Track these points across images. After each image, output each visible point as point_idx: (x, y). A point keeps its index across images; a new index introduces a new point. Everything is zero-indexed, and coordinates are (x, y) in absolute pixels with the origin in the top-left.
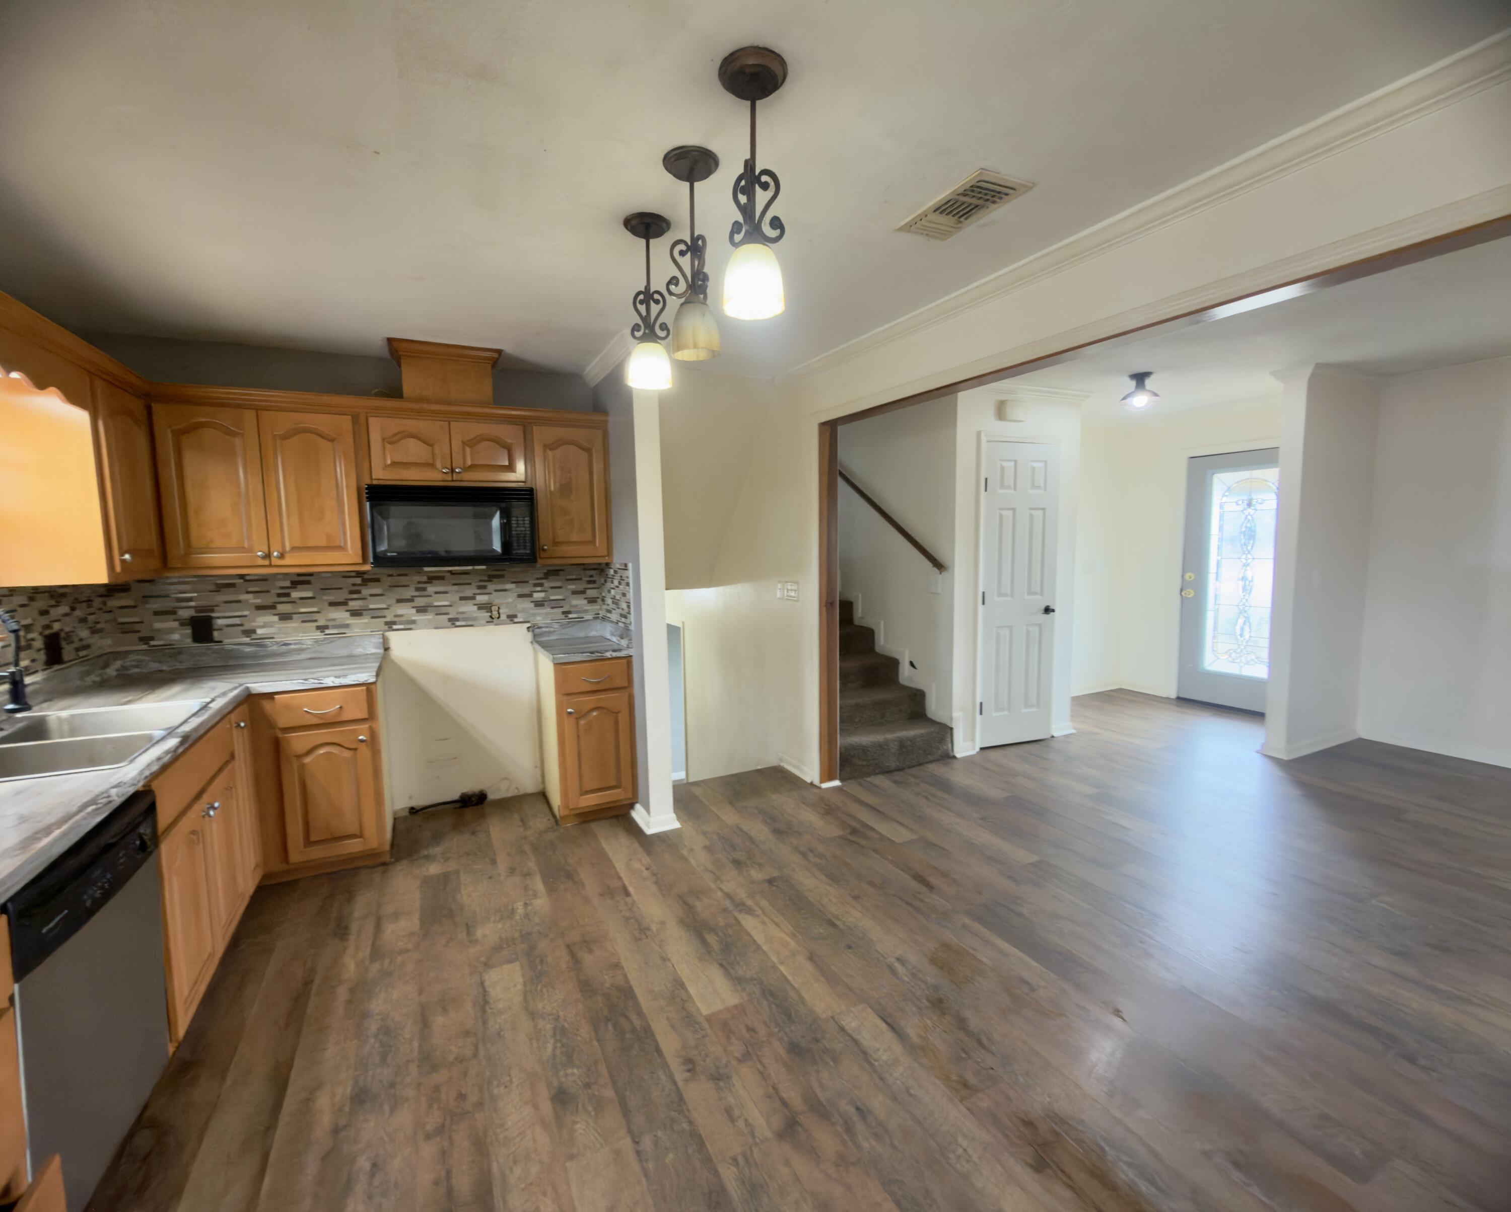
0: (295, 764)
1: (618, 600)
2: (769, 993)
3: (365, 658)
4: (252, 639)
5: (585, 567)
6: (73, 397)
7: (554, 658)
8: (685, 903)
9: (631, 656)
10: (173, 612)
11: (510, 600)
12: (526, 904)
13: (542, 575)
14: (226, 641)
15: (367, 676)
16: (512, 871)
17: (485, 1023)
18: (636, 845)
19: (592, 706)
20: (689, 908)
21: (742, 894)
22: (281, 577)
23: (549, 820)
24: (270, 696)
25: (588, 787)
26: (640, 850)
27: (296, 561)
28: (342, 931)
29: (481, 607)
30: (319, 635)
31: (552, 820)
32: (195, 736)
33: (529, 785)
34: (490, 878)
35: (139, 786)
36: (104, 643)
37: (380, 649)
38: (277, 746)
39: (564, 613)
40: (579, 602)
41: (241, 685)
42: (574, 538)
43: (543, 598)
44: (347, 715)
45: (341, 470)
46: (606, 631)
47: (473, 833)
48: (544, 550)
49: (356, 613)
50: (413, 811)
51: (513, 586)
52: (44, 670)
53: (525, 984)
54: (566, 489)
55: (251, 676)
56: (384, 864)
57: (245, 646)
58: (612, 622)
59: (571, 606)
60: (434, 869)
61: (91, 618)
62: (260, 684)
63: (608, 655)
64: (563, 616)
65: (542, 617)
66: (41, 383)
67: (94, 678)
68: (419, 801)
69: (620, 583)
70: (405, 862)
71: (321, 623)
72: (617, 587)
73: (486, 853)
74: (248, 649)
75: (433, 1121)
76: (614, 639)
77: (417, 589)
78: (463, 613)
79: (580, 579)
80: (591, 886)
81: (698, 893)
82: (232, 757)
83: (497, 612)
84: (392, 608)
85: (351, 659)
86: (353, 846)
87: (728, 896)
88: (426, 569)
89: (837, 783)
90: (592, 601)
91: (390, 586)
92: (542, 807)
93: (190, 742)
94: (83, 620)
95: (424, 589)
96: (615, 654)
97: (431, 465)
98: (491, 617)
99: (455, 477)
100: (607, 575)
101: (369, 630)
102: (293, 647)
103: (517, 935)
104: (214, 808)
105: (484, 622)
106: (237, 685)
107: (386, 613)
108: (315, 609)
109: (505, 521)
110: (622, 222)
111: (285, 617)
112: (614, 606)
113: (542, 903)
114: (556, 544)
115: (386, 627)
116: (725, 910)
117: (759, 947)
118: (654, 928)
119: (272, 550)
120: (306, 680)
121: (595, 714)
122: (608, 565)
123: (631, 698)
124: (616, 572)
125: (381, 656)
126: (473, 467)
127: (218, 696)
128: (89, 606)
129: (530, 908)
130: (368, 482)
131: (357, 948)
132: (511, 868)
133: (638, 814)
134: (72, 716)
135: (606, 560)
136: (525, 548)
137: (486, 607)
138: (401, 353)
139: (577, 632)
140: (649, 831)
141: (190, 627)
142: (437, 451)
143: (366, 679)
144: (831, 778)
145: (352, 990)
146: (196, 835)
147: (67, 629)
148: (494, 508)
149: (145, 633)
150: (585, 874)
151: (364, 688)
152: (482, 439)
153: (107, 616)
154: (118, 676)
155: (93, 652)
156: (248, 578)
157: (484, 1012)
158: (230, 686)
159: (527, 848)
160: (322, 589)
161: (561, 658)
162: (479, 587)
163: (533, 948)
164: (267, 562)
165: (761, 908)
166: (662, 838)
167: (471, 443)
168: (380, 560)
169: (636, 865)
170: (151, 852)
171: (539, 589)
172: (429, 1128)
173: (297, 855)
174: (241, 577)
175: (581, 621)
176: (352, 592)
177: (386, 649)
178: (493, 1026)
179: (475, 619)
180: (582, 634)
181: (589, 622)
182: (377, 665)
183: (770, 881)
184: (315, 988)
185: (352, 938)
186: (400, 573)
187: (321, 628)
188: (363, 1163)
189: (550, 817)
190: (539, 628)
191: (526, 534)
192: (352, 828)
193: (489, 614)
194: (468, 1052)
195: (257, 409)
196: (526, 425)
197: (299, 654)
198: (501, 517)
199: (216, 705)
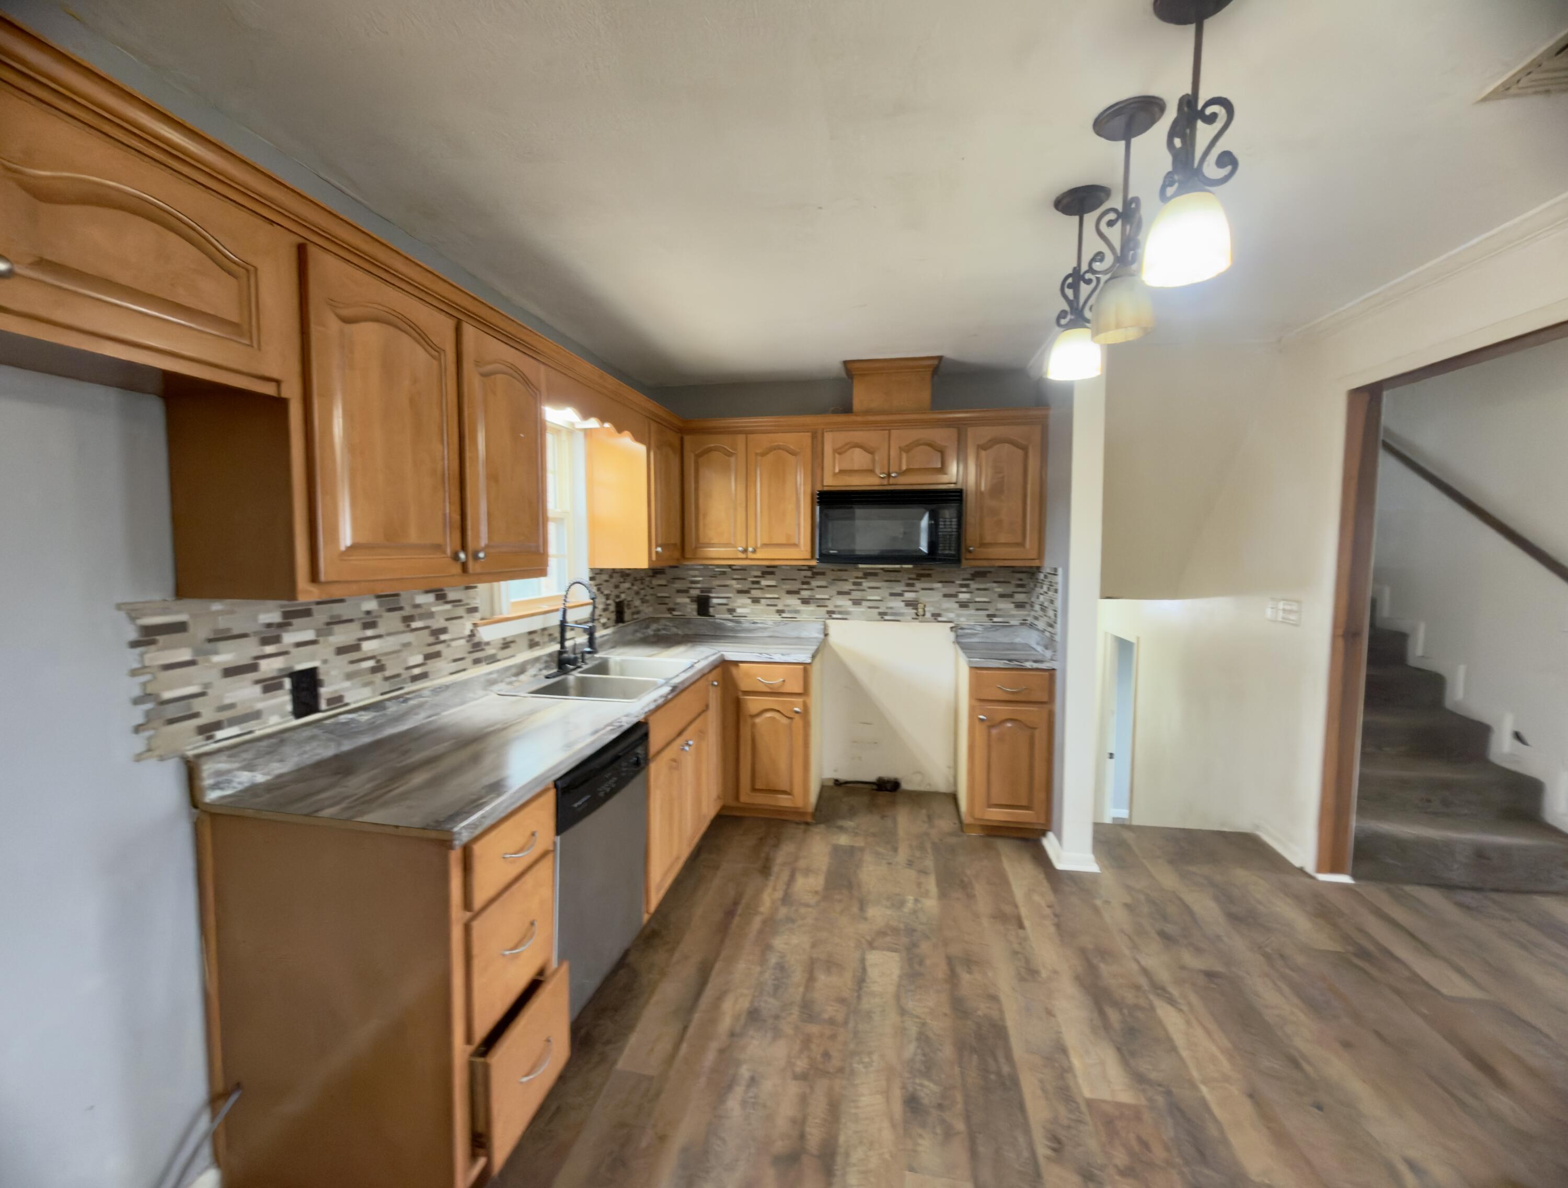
0: (749, 721)
1: (1045, 607)
2: (1176, 1109)
3: (808, 640)
4: (734, 617)
5: (1014, 570)
6: (638, 438)
7: (970, 661)
8: (1087, 960)
9: (1054, 669)
10: (686, 591)
11: (936, 599)
12: (916, 900)
13: (968, 576)
14: (717, 616)
15: (805, 657)
16: (910, 864)
17: (859, 997)
18: (1042, 876)
19: (1007, 717)
20: (1092, 969)
21: (1164, 976)
22: (756, 568)
23: (955, 824)
24: (736, 663)
25: (995, 801)
26: (1045, 883)
27: (765, 556)
28: (765, 870)
29: (909, 604)
30: (777, 618)
31: (958, 825)
32: (681, 687)
33: (940, 784)
34: (890, 864)
35: (641, 718)
36: (647, 611)
37: (821, 634)
38: (738, 705)
39: (989, 616)
40: (1006, 606)
41: (719, 652)
42: (1003, 538)
43: (968, 599)
44: (788, 688)
45: (800, 478)
46: (1031, 638)
47: (883, 817)
48: (970, 552)
49: (805, 601)
50: (838, 783)
51: (939, 585)
52: (614, 626)
53: (900, 977)
54: (997, 489)
55: (728, 646)
56: (807, 824)
57: (728, 622)
58: (1038, 630)
59: (997, 610)
60: (843, 840)
61: (643, 592)
62: (732, 652)
63: (1028, 665)
64: (986, 619)
65: (967, 618)
66: (620, 429)
67: (639, 635)
68: (843, 776)
69: (1049, 589)
70: (822, 826)
71: (780, 607)
72: (1046, 593)
73: (889, 839)
74: (730, 624)
75: (801, 1065)
76: (1039, 648)
77: (855, 584)
78: (891, 608)
79: (1009, 582)
80: (984, 903)
81: (1105, 954)
82: (707, 707)
83: (922, 610)
84: (833, 599)
85: (799, 641)
87: (1145, 971)
88: (861, 566)
89: (1345, 879)
90: (1020, 605)
91: (834, 580)
92: (950, 808)
93: (678, 691)
94: (637, 593)
95: (860, 584)
96: (1035, 665)
97: (871, 471)
98: (917, 615)
99: (892, 481)
100: (1037, 579)
101: (814, 617)
102: (759, 625)
103: (902, 926)
104: (689, 745)
105: (909, 618)
106: (716, 651)
107: (827, 603)
108: (776, 596)
109: (933, 522)
110: (1052, 204)
111: (756, 601)
112: (1041, 613)
113: (931, 904)
114: (982, 545)
115: (827, 616)
116: (1138, 988)
117: (1173, 1049)
118: (1044, 974)
119: (749, 546)
120: (761, 654)
121: (1009, 725)
122: (1038, 569)
123: (1051, 716)
124: (1046, 577)
125: (820, 640)
126: (909, 471)
127: (702, 659)
128: (642, 583)
129: (919, 905)
130: (820, 489)
131: (774, 889)
132: (910, 861)
133: (1049, 843)
134: (623, 661)
135: (1036, 563)
136: (950, 550)
137: (912, 604)
138: (854, 373)
139: (1001, 637)
140: (1059, 866)
141: (696, 603)
142: (877, 458)
143: (803, 659)
144: (1335, 870)
145: (765, 922)
146: (675, 764)
147: (629, 599)
148: (922, 510)
149: (671, 605)
150: (980, 890)
151: (801, 667)
152: (917, 443)
153: (651, 591)
154: (654, 636)
155: (642, 616)
156: (734, 567)
157: (860, 988)
158: (713, 651)
159: (928, 846)
160: (783, 579)
161: (977, 662)
162: (908, 585)
163: (915, 945)
164: (743, 556)
165: (1189, 1004)
166: (1073, 877)
167: (907, 449)
168: (825, 557)
169: (1037, 898)
170: (643, 768)
171: (964, 590)
172: (798, 1070)
173: (746, 797)
174: (730, 566)
175: (1006, 626)
176: (803, 583)
177: (826, 635)
178: (865, 1005)
179: (902, 614)
180: (1006, 640)
181: (1015, 627)
182: (815, 647)
183: (1210, 975)
184: (739, 911)
185: (772, 878)
186: (840, 568)
187: (780, 612)
188: (745, 1072)
189: (957, 822)
190: (962, 629)
191: (952, 535)
192: (785, 787)
193: (915, 611)
194: (840, 1017)
195: (747, 433)
196: (960, 427)
197: (762, 632)
198: (931, 518)
199: (699, 666)
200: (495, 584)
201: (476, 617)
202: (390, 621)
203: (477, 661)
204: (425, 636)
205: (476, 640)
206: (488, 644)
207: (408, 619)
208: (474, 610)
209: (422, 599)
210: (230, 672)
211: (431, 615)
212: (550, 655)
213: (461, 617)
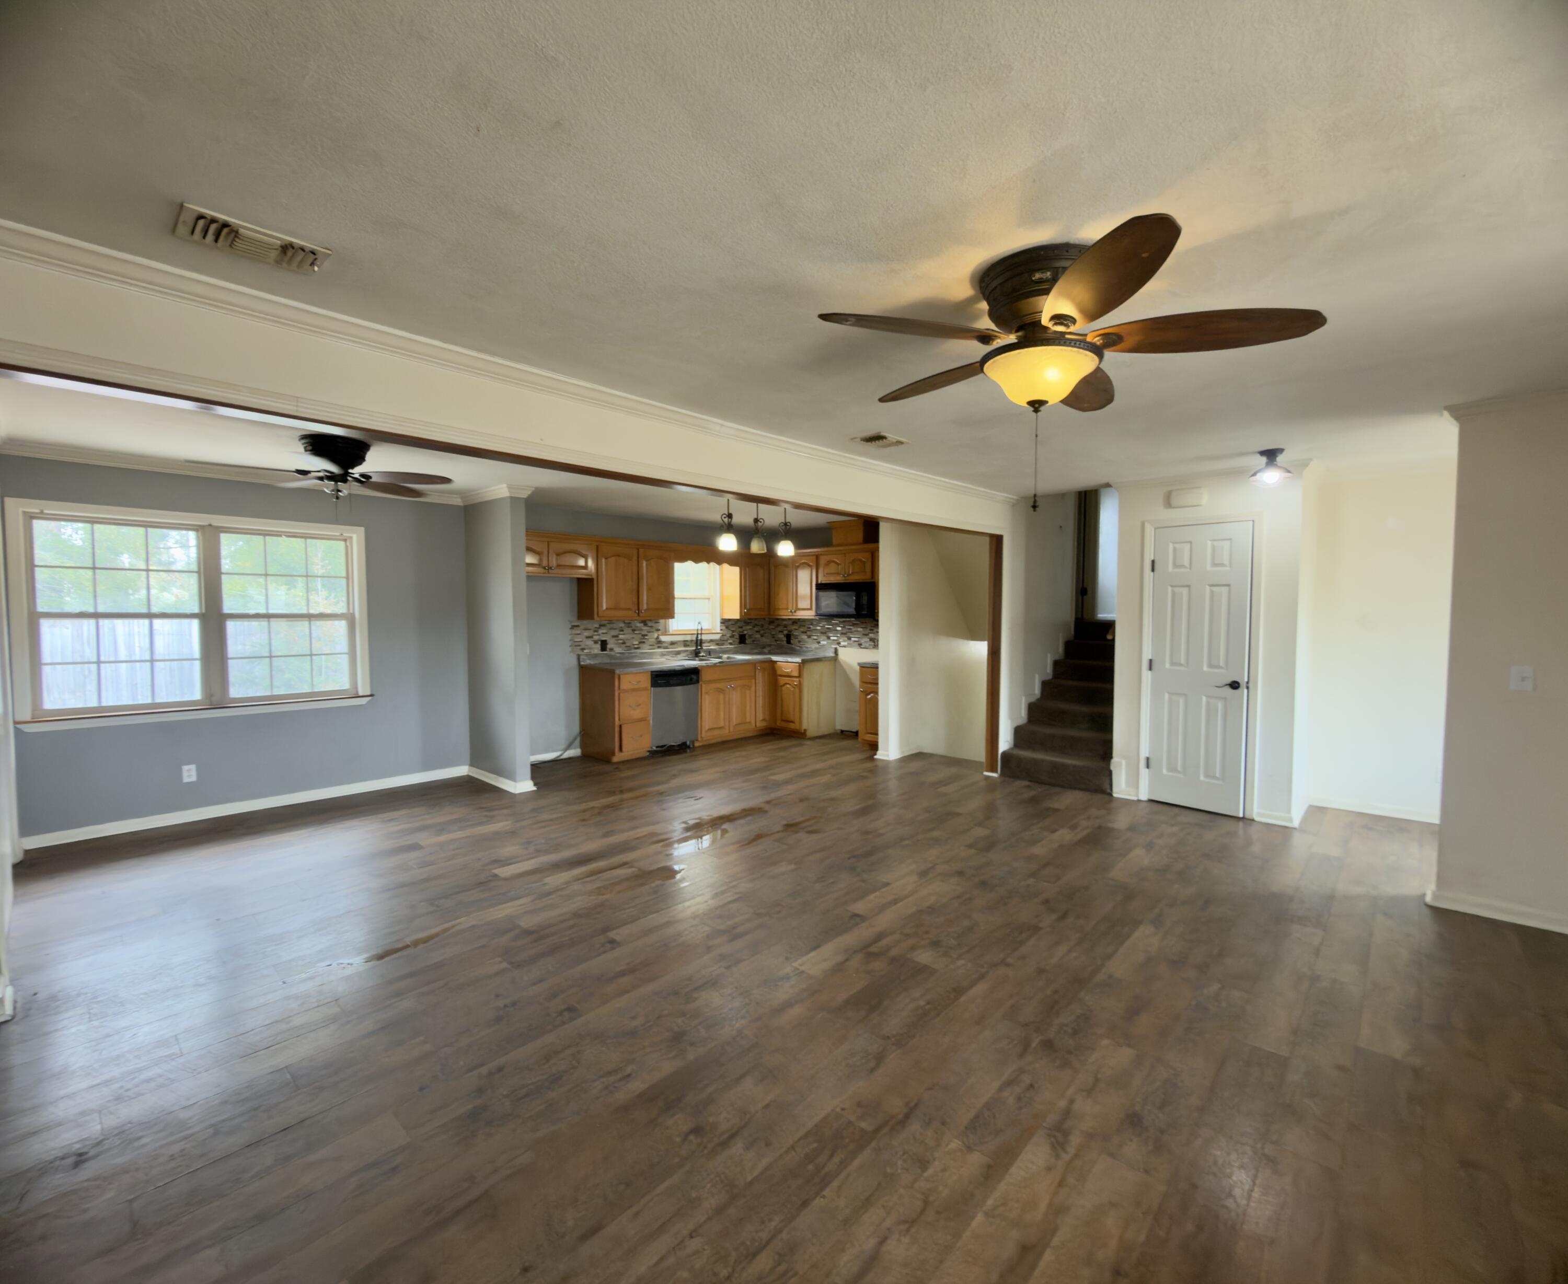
0: (780, 689)
4: (800, 644)
10: (781, 632)
14: (794, 644)
19: (871, 690)
24: (776, 662)
25: (869, 731)
27: (799, 614)
37: (834, 654)
38: (775, 681)
44: (793, 675)
49: (828, 638)
50: (842, 731)
52: (737, 644)
57: (797, 647)
68: (844, 729)
82: (753, 677)
86: (792, 726)
88: (835, 620)
97: (839, 574)
99: (846, 578)
102: (809, 649)
109: (856, 598)
111: (809, 637)
115: (837, 645)
119: (793, 609)
121: (872, 695)
126: (853, 573)
136: (865, 611)
138: (832, 527)
141: (786, 637)
142: (841, 567)
146: (721, 691)
148: (852, 593)
151: (798, 664)
152: (855, 560)
153: (768, 631)
156: (799, 623)
161: (861, 663)
164: (791, 614)
167: (852, 562)
170: (695, 683)
173: (779, 723)
174: (797, 620)
177: (836, 655)
187: (819, 643)
191: (865, 604)
192: (792, 720)
196: (872, 552)
198: (856, 596)
200: (667, 620)
201: (660, 633)
202: (627, 630)
203: (659, 647)
204: (640, 636)
205: (659, 640)
206: (664, 642)
207: (634, 630)
208: (658, 630)
209: (639, 625)
210: (587, 637)
211: (641, 630)
212: (693, 650)
213: (653, 632)
